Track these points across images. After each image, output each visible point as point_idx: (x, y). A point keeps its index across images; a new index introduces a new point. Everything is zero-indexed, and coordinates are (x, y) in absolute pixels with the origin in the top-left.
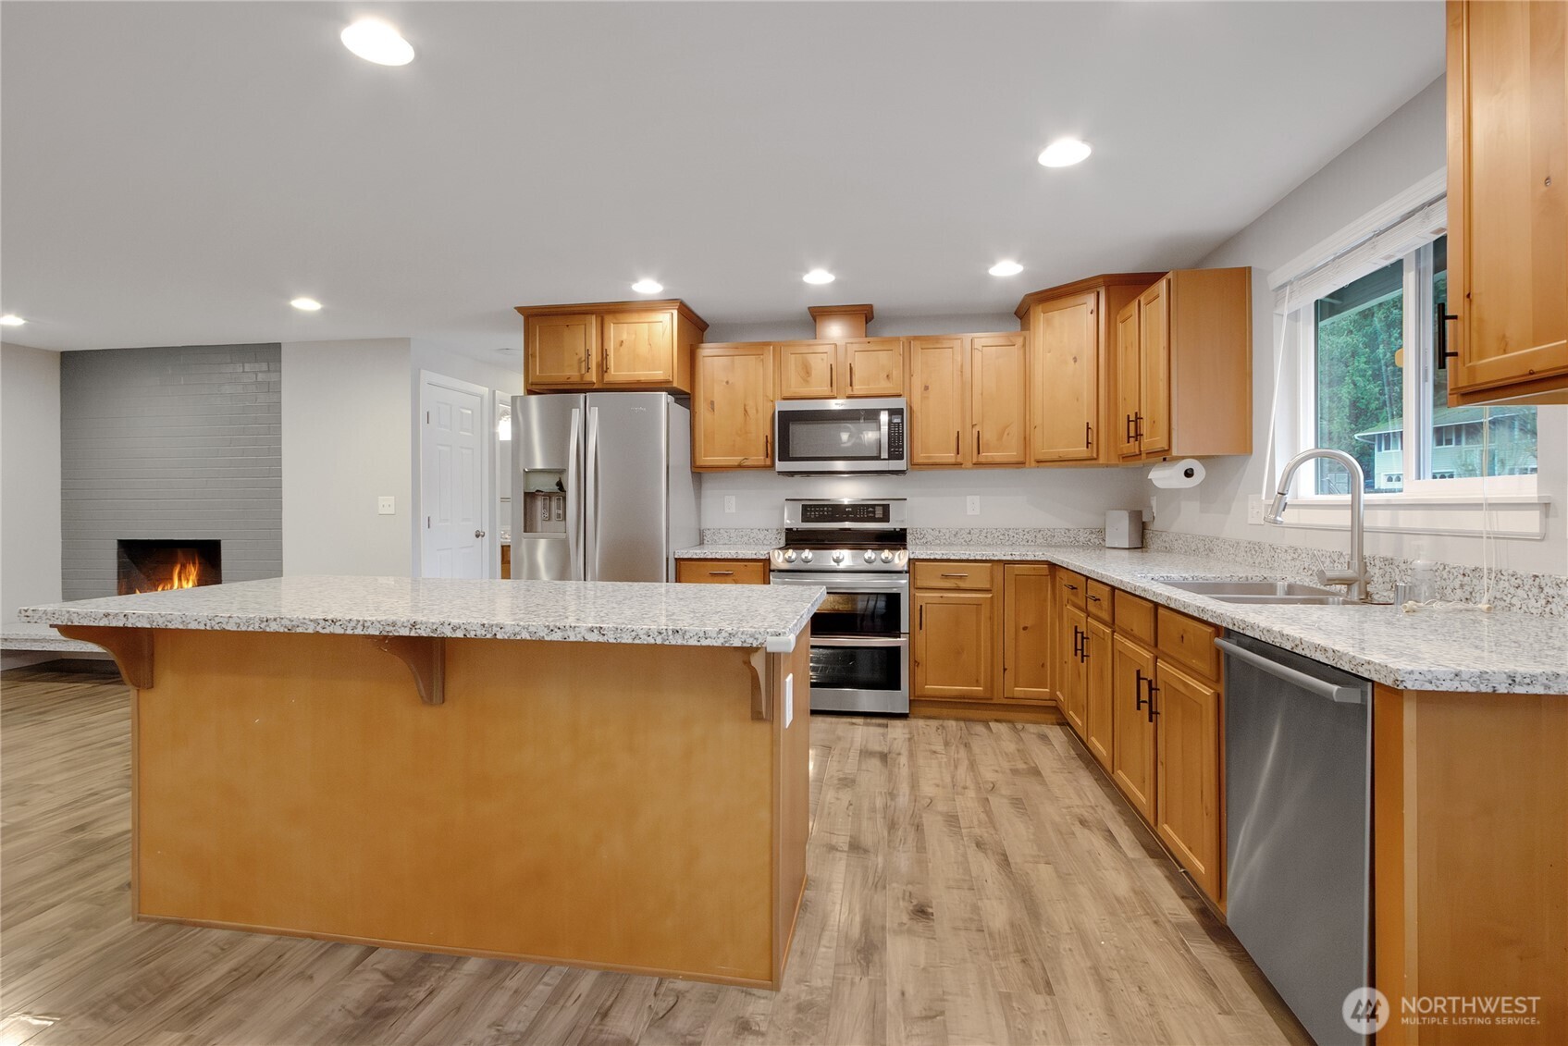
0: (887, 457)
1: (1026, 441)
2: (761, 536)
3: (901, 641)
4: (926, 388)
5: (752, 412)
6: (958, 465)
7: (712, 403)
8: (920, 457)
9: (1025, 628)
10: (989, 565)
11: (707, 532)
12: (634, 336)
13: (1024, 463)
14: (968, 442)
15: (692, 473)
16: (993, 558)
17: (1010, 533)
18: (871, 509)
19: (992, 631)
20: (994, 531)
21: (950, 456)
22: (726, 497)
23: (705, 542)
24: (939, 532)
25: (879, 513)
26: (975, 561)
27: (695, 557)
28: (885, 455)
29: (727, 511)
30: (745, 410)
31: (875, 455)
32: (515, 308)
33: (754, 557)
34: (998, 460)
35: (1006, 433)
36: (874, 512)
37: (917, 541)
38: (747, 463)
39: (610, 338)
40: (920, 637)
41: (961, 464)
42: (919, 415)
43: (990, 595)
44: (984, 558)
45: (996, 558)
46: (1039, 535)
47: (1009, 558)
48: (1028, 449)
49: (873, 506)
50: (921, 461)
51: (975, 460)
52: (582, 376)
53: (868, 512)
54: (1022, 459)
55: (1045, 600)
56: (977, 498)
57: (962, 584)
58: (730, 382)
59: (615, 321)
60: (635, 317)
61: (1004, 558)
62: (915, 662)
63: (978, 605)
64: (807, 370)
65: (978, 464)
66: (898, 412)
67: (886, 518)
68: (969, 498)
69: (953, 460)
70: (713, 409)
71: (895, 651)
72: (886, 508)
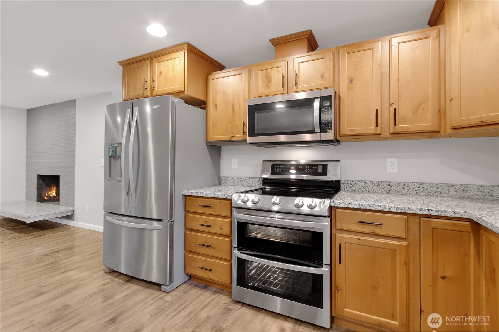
0: (319, 131)
1: (441, 113)
2: (251, 182)
3: (324, 270)
4: (351, 81)
5: (237, 108)
6: (377, 136)
7: (216, 105)
8: (346, 130)
9: (443, 278)
10: (405, 217)
11: (223, 178)
12: (166, 68)
13: (439, 132)
14: (386, 117)
15: (207, 145)
16: (409, 212)
17: (425, 186)
18: (314, 167)
19: (408, 275)
20: (411, 184)
21: (371, 129)
22: (233, 160)
23: (222, 184)
24: (365, 183)
25: (320, 170)
26: (390, 212)
27: (192, 195)
28: (317, 129)
29: (233, 167)
30: (233, 108)
31: (311, 130)
32: (118, 63)
33: (224, 197)
34: (413, 130)
35: (421, 108)
36: (317, 169)
37: (348, 189)
38: (234, 139)
39: (155, 71)
40: (339, 269)
41: (381, 134)
42: (345, 101)
43: (405, 244)
44: (399, 211)
45: (412, 212)
46: (452, 189)
47: (426, 213)
48: (443, 120)
49: (317, 165)
50: (347, 133)
51: (392, 130)
52: (143, 93)
53: (313, 169)
54: (436, 128)
55: (467, 255)
56: (395, 161)
57: (378, 231)
58: (225, 92)
59: (157, 61)
60: (166, 57)
61: (420, 212)
62: (337, 288)
63: (393, 251)
64: (268, 80)
65: (395, 134)
66: (329, 98)
67: (325, 173)
68: (389, 160)
69: (373, 132)
70: (217, 109)
71: (319, 278)
72: (325, 167)
